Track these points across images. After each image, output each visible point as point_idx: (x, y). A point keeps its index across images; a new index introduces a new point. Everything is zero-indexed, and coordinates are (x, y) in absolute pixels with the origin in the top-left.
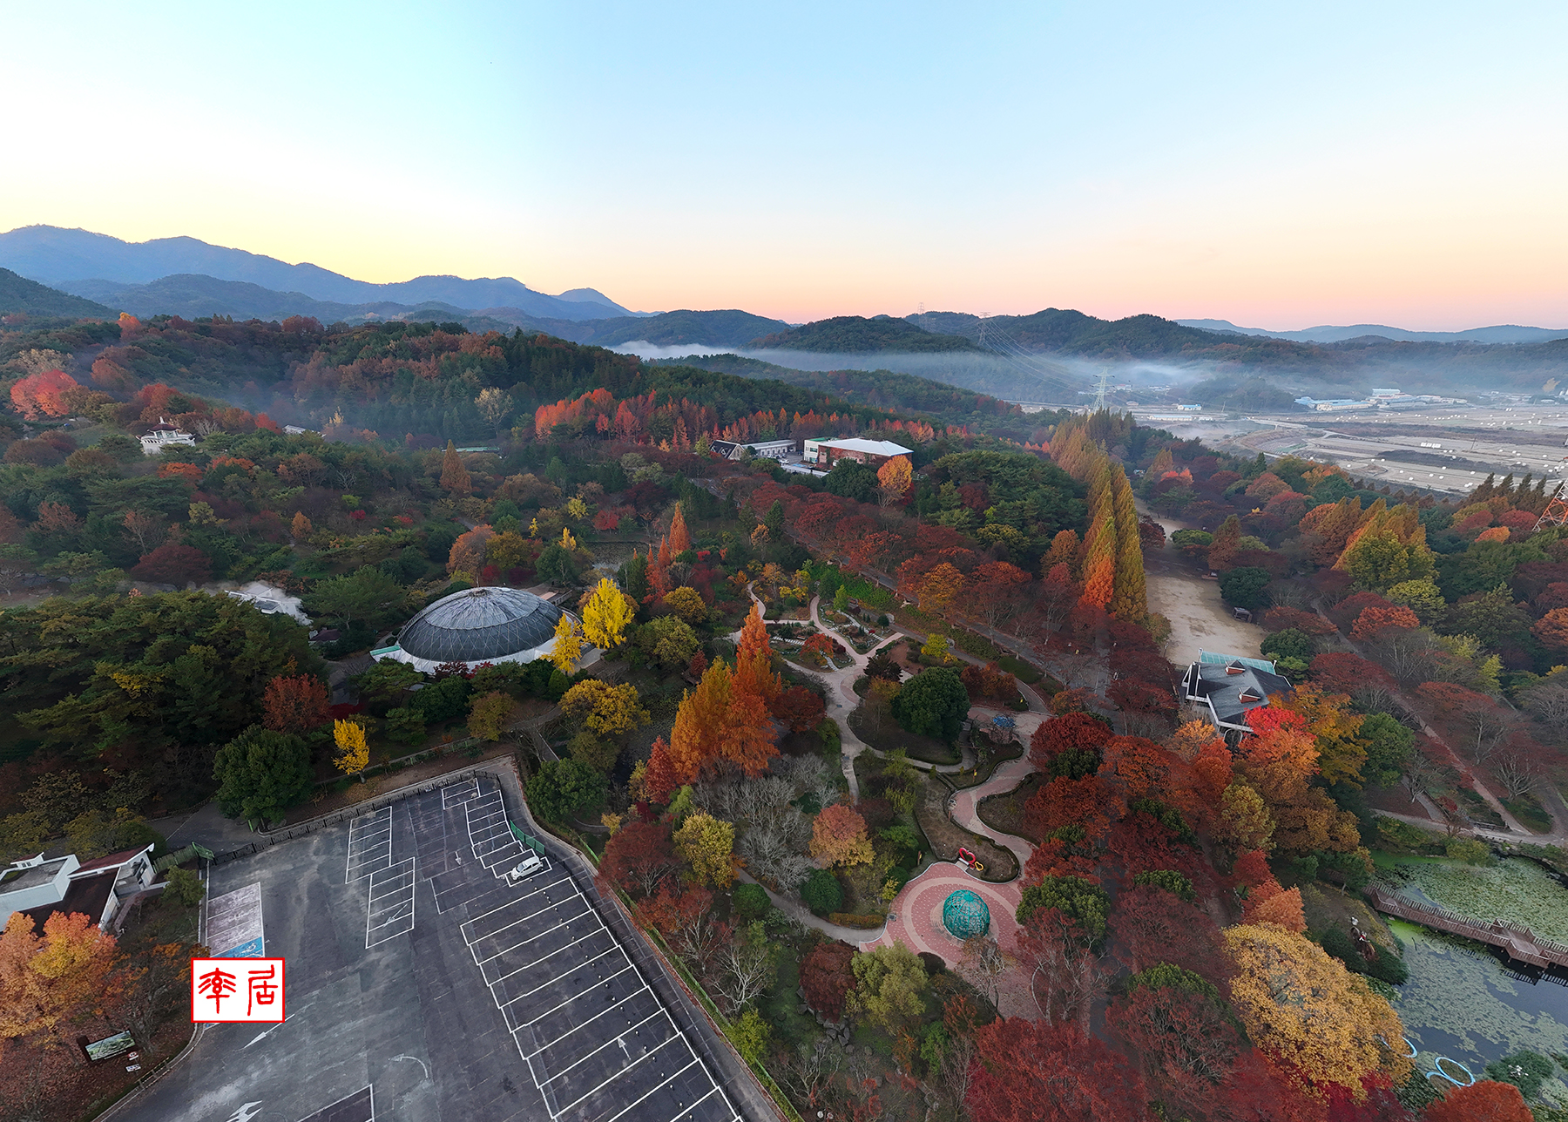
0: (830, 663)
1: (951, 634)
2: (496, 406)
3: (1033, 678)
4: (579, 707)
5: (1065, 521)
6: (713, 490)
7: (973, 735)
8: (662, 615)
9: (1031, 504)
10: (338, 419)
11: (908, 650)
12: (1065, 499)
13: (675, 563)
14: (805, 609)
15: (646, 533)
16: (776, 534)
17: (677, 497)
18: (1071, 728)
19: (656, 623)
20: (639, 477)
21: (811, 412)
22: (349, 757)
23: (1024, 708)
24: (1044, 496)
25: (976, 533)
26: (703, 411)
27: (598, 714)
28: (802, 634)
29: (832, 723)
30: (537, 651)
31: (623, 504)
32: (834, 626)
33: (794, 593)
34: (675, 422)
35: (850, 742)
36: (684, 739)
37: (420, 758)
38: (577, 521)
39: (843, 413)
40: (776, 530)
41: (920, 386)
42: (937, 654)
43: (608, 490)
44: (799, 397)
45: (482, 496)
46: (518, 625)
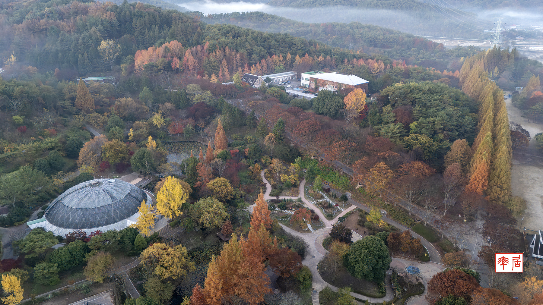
0: (309, 226)
1: (385, 207)
2: (111, 51)
3: (435, 239)
4: (151, 262)
5: (462, 130)
6: (243, 107)
7: (394, 279)
8: (206, 195)
9: (439, 120)
10: (13, 59)
11: (359, 218)
12: (462, 117)
13: (216, 159)
14: (296, 189)
15: (200, 136)
16: (281, 138)
17: (220, 112)
18: (452, 281)
19: (201, 202)
20: (197, 100)
21: (307, 55)
22: (11, 297)
23: (426, 259)
24: (448, 115)
25: (403, 140)
26: (238, 55)
27: (162, 266)
28: (292, 207)
29: (307, 270)
30: (128, 221)
31: (187, 117)
32: (313, 201)
33: (289, 179)
34: (221, 62)
35: (318, 282)
36: (212, 285)
37: (55, 294)
38: (158, 129)
39: (327, 55)
40: (280, 136)
41: (379, 32)
42: (375, 222)
43: (178, 108)
44: (299, 45)
45: (102, 112)
46: (119, 204)
